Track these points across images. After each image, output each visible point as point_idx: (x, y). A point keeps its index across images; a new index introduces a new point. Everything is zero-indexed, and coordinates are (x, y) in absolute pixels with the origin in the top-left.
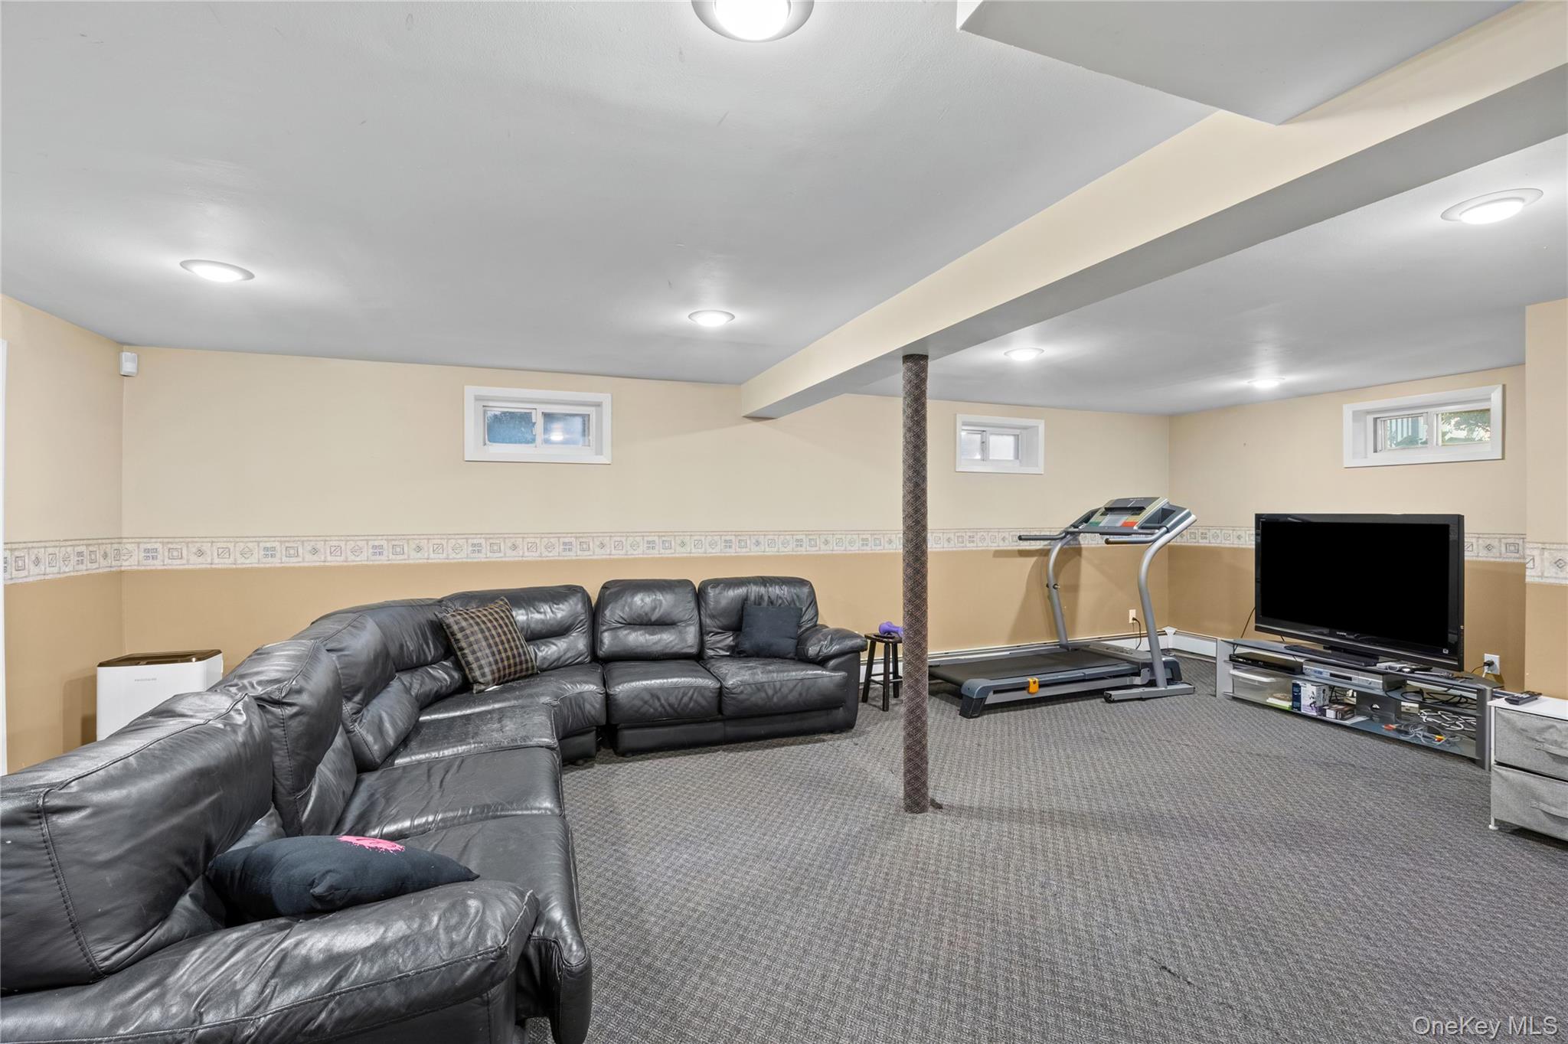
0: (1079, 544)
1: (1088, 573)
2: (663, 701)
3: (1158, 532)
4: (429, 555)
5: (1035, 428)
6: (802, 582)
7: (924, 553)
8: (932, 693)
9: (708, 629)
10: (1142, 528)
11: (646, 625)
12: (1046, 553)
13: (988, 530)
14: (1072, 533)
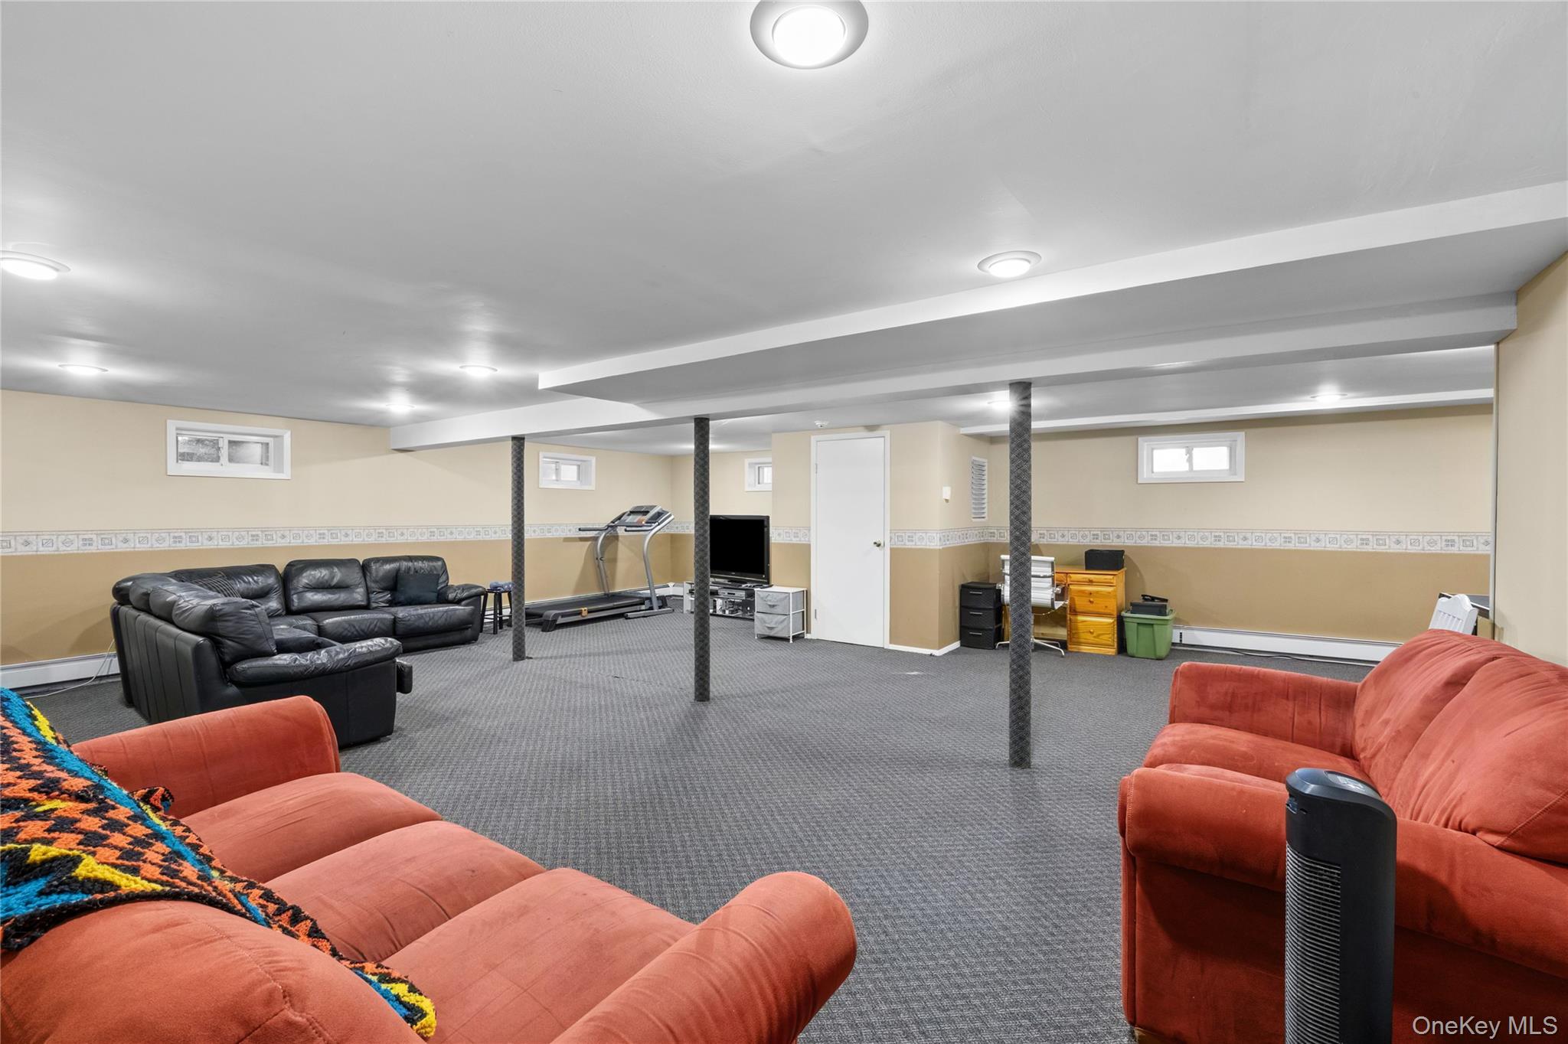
0: (617, 533)
1: (623, 552)
2: (357, 628)
3: (654, 525)
4: (135, 545)
5: (591, 461)
6: (438, 559)
7: (523, 539)
8: (526, 625)
9: (373, 590)
10: (647, 523)
11: (327, 588)
12: (596, 539)
13: (560, 525)
14: (612, 526)
